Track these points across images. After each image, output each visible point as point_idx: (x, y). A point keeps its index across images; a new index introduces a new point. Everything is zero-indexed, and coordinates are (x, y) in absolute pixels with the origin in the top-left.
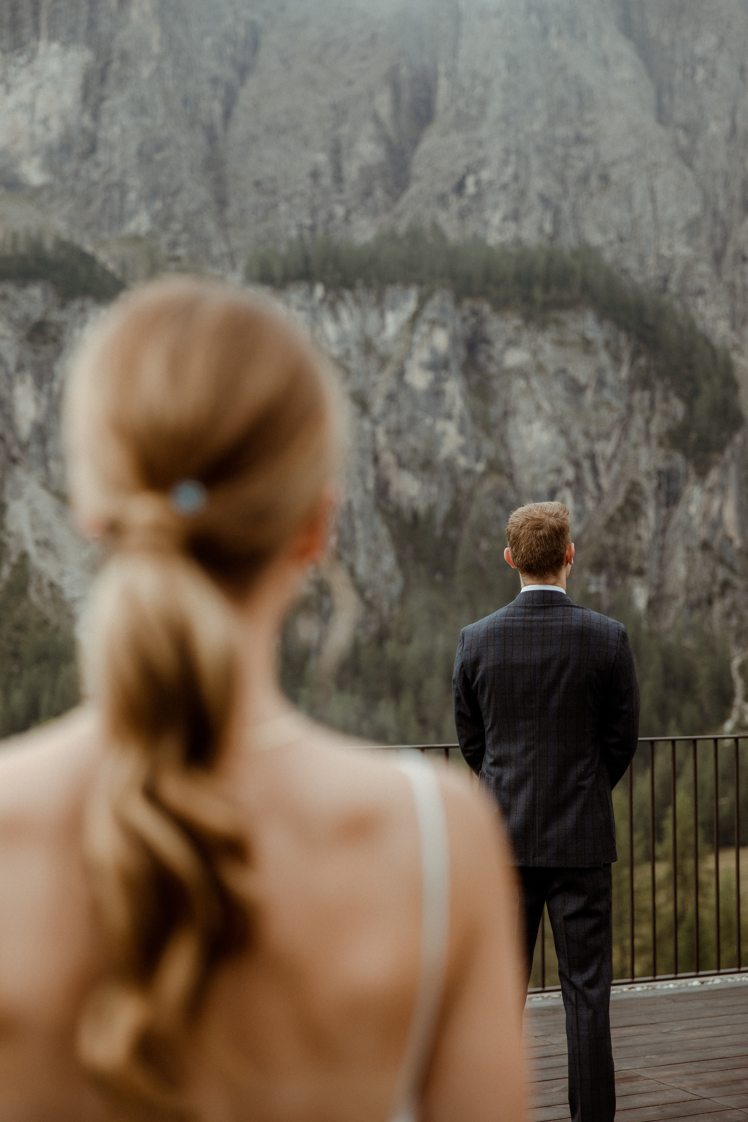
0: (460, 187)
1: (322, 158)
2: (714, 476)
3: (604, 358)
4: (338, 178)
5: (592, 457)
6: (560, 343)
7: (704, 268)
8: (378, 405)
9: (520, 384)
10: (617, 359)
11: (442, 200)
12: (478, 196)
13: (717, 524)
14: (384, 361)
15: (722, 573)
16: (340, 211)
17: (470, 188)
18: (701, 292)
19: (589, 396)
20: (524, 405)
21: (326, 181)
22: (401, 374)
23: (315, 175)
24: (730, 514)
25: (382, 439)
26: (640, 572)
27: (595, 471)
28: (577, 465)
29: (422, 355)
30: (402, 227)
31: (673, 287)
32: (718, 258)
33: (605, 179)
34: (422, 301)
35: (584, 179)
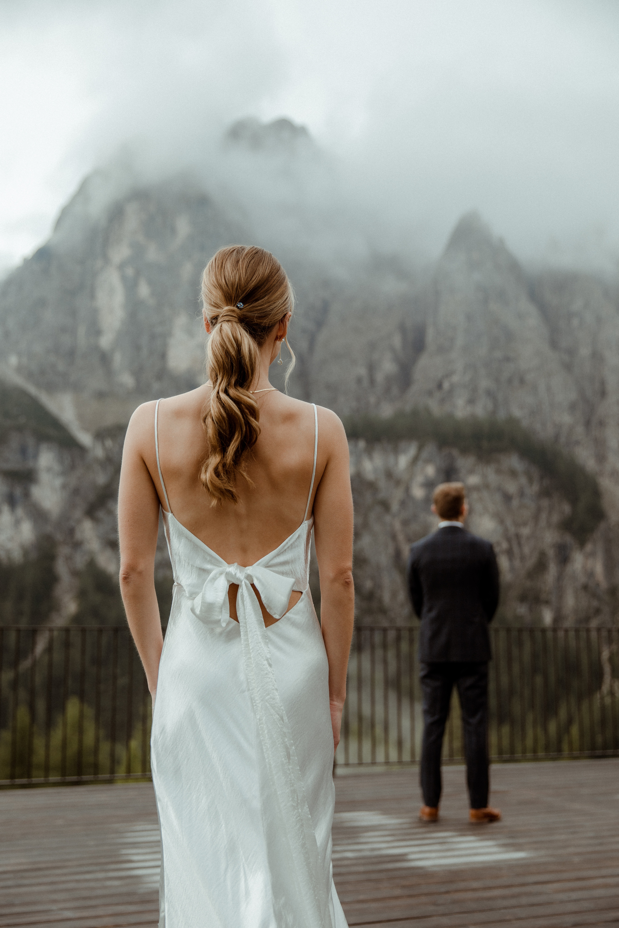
0: (440, 386)
1: (362, 371)
2: (589, 547)
3: (523, 480)
4: (372, 381)
5: (518, 536)
6: (498, 472)
7: (580, 430)
8: (395, 507)
9: (475, 495)
10: (531, 480)
11: (430, 393)
12: (451, 391)
13: (591, 574)
14: (398, 483)
15: (595, 603)
16: (372, 400)
17: (446, 385)
18: (577, 443)
19: (515, 503)
20: (478, 507)
21: (366, 383)
22: (407, 490)
23: (359, 380)
24: (599, 569)
25: (397, 526)
26: (547, 602)
27: (519, 544)
28: (509, 540)
29: (419, 479)
30: (408, 408)
31: (563, 440)
32: (588, 424)
33: (522, 381)
34: (420, 448)
35: (510, 381)
